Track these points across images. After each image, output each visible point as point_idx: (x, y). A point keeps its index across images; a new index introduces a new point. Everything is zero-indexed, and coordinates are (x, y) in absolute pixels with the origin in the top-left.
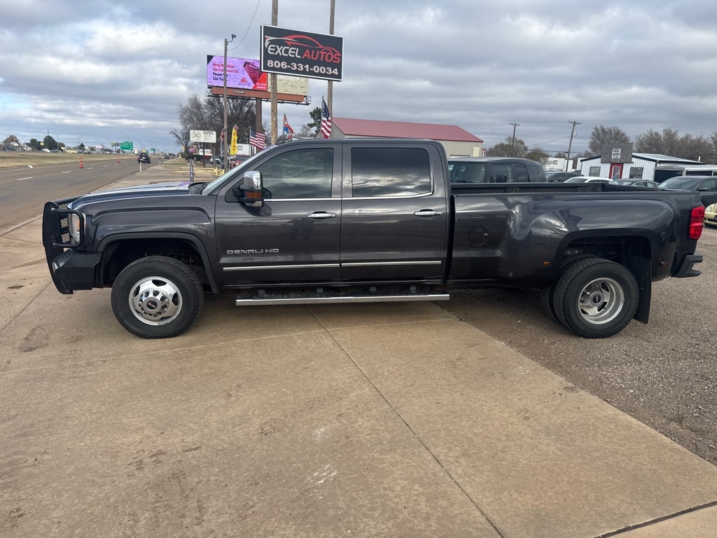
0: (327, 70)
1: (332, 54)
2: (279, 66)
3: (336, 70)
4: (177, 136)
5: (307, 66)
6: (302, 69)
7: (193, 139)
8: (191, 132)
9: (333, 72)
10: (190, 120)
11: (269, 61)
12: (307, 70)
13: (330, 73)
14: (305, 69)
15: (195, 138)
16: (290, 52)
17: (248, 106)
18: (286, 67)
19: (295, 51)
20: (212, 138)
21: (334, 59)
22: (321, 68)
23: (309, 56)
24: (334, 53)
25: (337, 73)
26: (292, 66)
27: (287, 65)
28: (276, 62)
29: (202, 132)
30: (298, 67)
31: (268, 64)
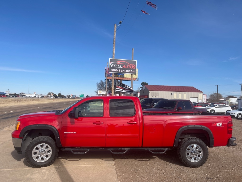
0: (131, 71)
1: (132, 66)
2: (114, 71)
3: (134, 71)
6: (122, 71)
12: (124, 71)
16: (118, 66)
18: (117, 71)
19: (120, 66)
21: (133, 68)
22: (129, 71)
23: (124, 67)
24: (133, 66)
26: (119, 70)
28: (113, 70)
30: (121, 71)
31: (111, 70)
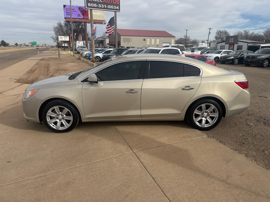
0: (114, 7)
1: (116, 0)
2: (93, 6)
3: (118, 7)
4: (54, 39)
5: (105, 6)
6: (103, 7)
7: (60, 40)
8: (59, 36)
9: (117, 8)
10: (58, 32)
11: (89, 4)
12: (106, 7)
13: (115, 8)
14: (104, 7)
15: (61, 39)
17: (81, 25)
18: (96, 6)
20: (67, 39)
21: (117, 2)
22: (111, 6)
23: (106, 1)
25: (118, 8)
26: (99, 6)
27: (97, 5)
28: (92, 4)
29: (63, 37)
30: (101, 6)
31: (88, 5)
